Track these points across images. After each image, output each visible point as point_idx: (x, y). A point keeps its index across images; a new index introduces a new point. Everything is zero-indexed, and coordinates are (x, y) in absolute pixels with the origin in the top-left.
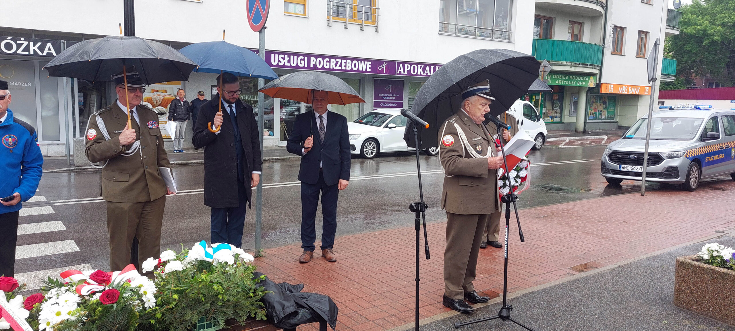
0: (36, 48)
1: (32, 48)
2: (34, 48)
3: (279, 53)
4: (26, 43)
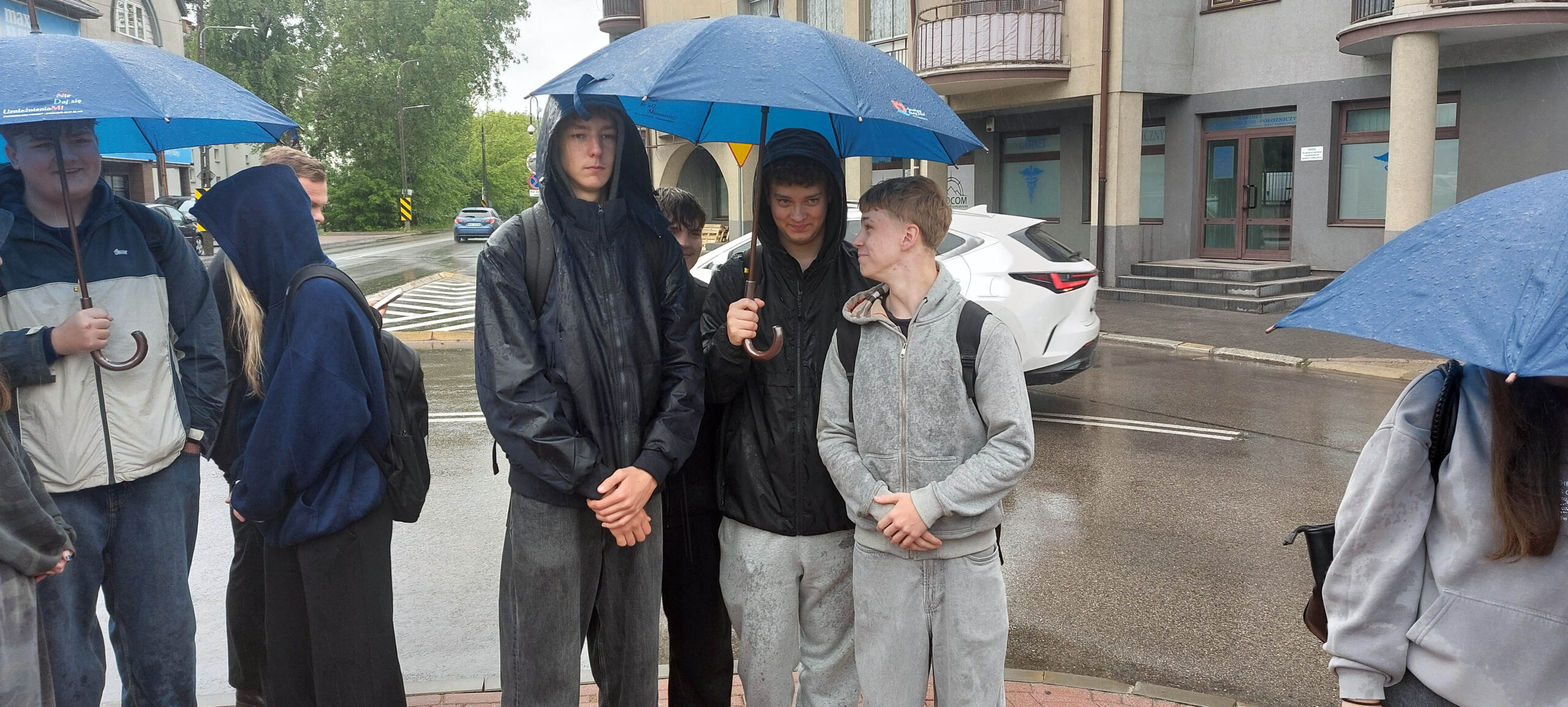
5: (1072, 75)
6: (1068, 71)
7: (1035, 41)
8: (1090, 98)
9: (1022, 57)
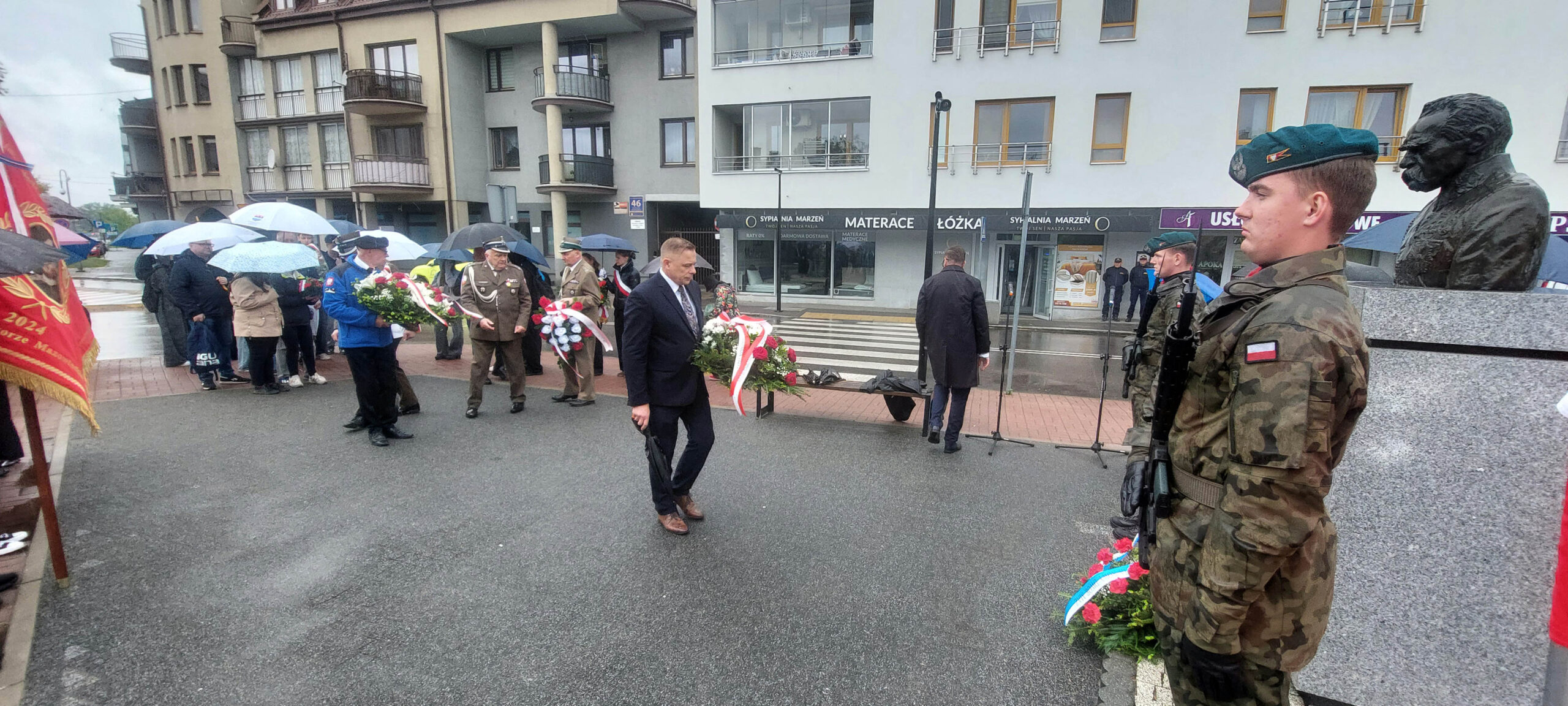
0: (969, 224)
1: (966, 223)
2: (968, 223)
3: (1223, 210)
4: (962, 220)
5: (435, 191)
6: (432, 189)
7: (415, 176)
8: (443, 203)
9: (409, 182)
